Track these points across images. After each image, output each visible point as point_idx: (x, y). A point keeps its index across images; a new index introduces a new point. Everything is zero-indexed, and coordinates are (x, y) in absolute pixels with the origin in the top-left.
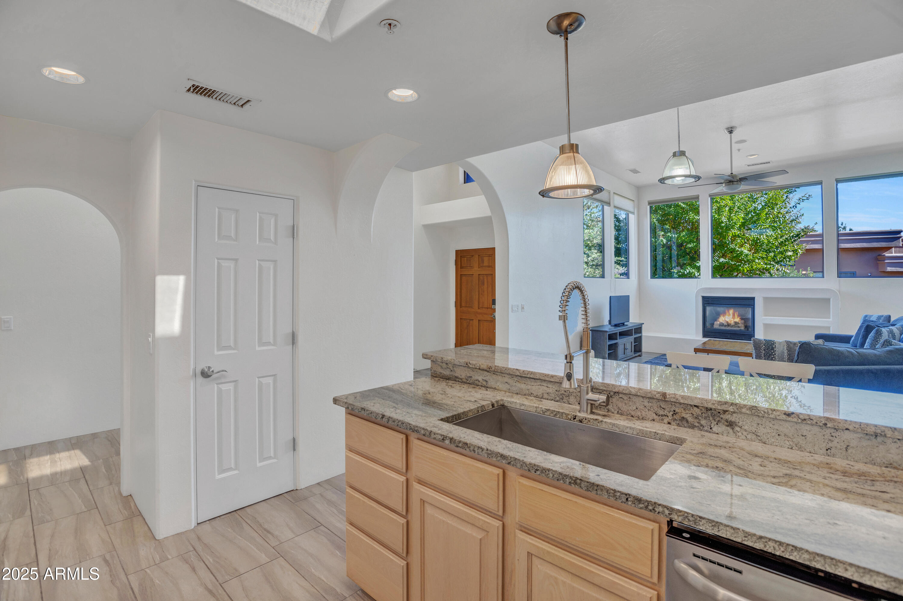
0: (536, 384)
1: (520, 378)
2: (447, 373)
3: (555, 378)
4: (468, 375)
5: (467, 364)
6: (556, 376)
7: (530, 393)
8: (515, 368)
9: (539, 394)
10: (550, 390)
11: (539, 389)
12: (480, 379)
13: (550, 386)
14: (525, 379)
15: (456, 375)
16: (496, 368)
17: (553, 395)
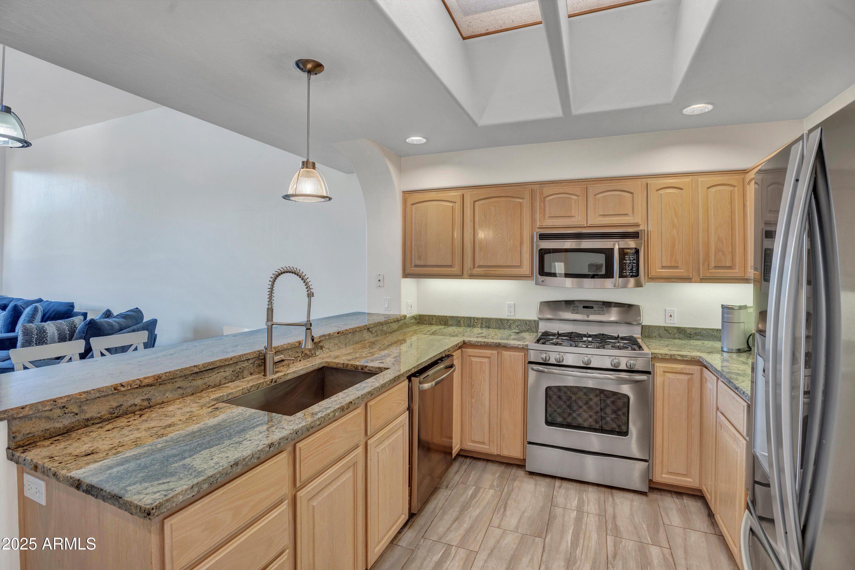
0: (213, 374)
1: (195, 375)
2: (66, 422)
3: (233, 359)
4: (115, 404)
5: (115, 389)
6: (234, 357)
7: (207, 386)
8: (193, 365)
9: (216, 383)
10: (228, 374)
11: (217, 377)
12: (138, 401)
13: (227, 369)
14: (201, 374)
15: (88, 416)
16: (167, 374)
17: (230, 377)
